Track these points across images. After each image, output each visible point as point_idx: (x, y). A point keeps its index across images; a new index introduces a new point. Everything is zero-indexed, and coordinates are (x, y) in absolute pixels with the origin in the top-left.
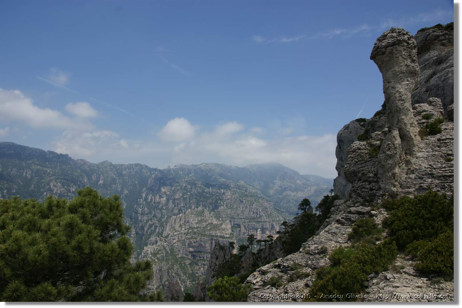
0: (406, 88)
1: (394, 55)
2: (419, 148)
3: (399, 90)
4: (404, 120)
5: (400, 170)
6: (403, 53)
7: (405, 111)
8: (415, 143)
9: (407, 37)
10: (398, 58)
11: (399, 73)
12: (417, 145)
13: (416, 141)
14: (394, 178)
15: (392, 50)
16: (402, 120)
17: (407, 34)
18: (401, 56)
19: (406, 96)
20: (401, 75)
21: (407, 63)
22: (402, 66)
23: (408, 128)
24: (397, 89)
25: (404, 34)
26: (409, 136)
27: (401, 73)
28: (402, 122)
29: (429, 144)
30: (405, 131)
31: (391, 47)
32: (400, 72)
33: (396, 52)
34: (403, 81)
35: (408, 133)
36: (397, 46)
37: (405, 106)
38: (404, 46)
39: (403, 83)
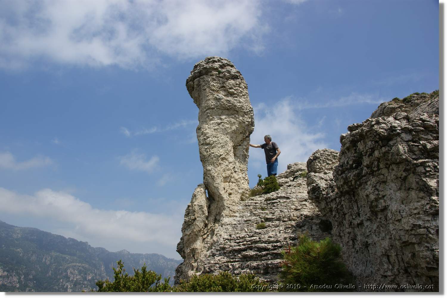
0: (215, 128)
1: (202, 87)
2: (231, 211)
3: (204, 131)
4: (212, 172)
5: (203, 245)
6: (212, 84)
7: (212, 158)
8: (225, 205)
9: (219, 65)
10: (205, 91)
11: (205, 110)
12: (229, 207)
13: (228, 202)
14: (194, 256)
15: (199, 81)
16: (208, 172)
17: (219, 61)
18: (209, 87)
19: (215, 139)
20: (208, 111)
21: (218, 95)
22: (209, 99)
23: (216, 182)
24: (203, 130)
25: (214, 62)
26: (218, 194)
27: (209, 109)
28: (209, 176)
29: (249, 206)
30: (213, 188)
31: (198, 78)
32: (207, 108)
33: (204, 84)
34: (211, 120)
35: (216, 190)
36: (205, 76)
37: (212, 152)
38: (213, 75)
39: (212, 122)
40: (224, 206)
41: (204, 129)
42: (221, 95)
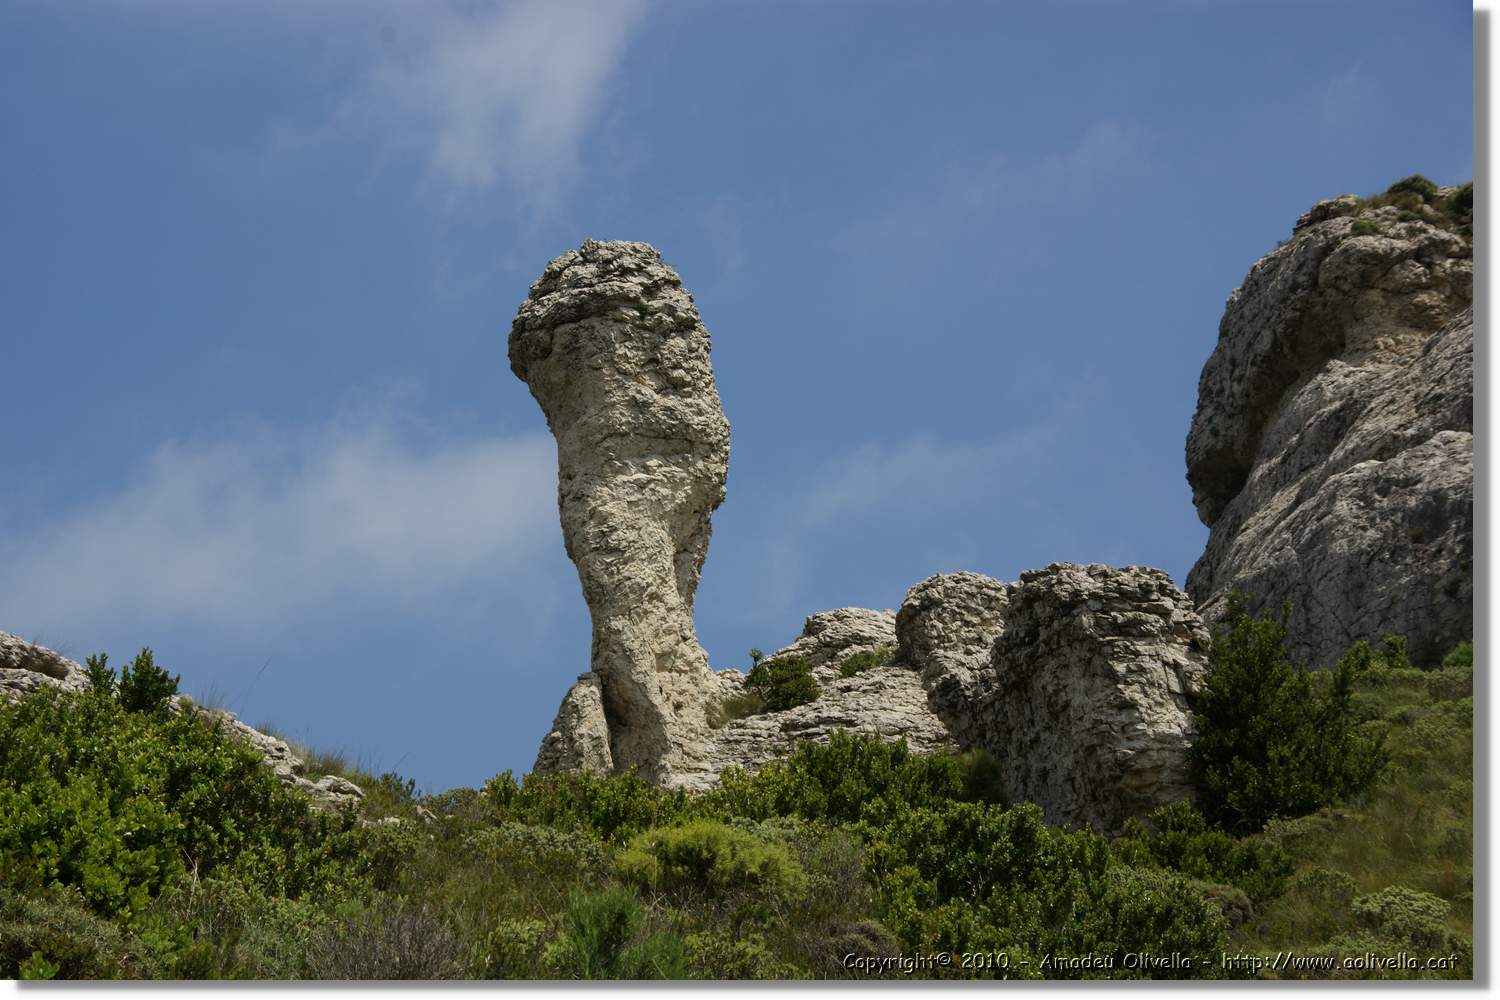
0: (633, 498)
1: (584, 358)
2: (688, 754)
3: (600, 509)
4: (624, 637)
6: (620, 352)
7: (626, 595)
8: (669, 736)
9: (641, 284)
10: (597, 373)
11: (599, 437)
12: (681, 745)
13: (676, 729)
15: (575, 337)
16: (613, 637)
17: (639, 270)
18: (612, 362)
19: (632, 535)
20: (609, 443)
21: (639, 392)
22: (613, 405)
23: (639, 669)
24: (593, 504)
25: (625, 272)
26: (646, 704)
27: (611, 435)
28: (615, 648)
29: (737, 742)
30: (629, 685)
31: (572, 325)
32: (605, 432)
33: (590, 347)
34: (619, 471)
35: (638, 693)
36: (595, 321)
37: (627, 574)
38: (623, 321)
39: (621, 478)
40: (666, 739)
41: (599, 502)
42: (648, 390)
